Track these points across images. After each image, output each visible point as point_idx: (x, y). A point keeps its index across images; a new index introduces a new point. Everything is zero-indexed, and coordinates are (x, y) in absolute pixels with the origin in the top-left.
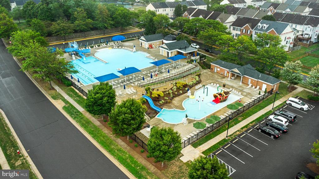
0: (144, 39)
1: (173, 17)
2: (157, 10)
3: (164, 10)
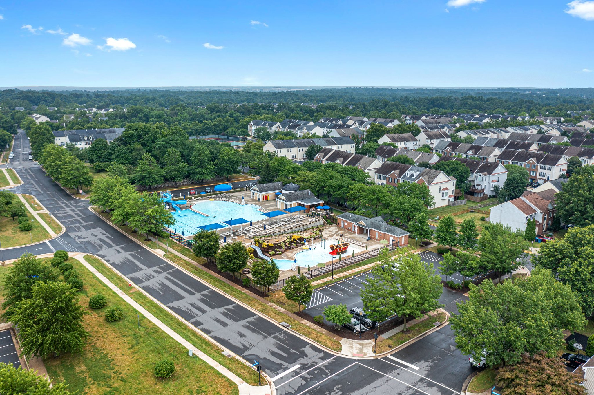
0: (256, 188)
1: (302, 160)
2: (279, 150)
3: (289, 151)
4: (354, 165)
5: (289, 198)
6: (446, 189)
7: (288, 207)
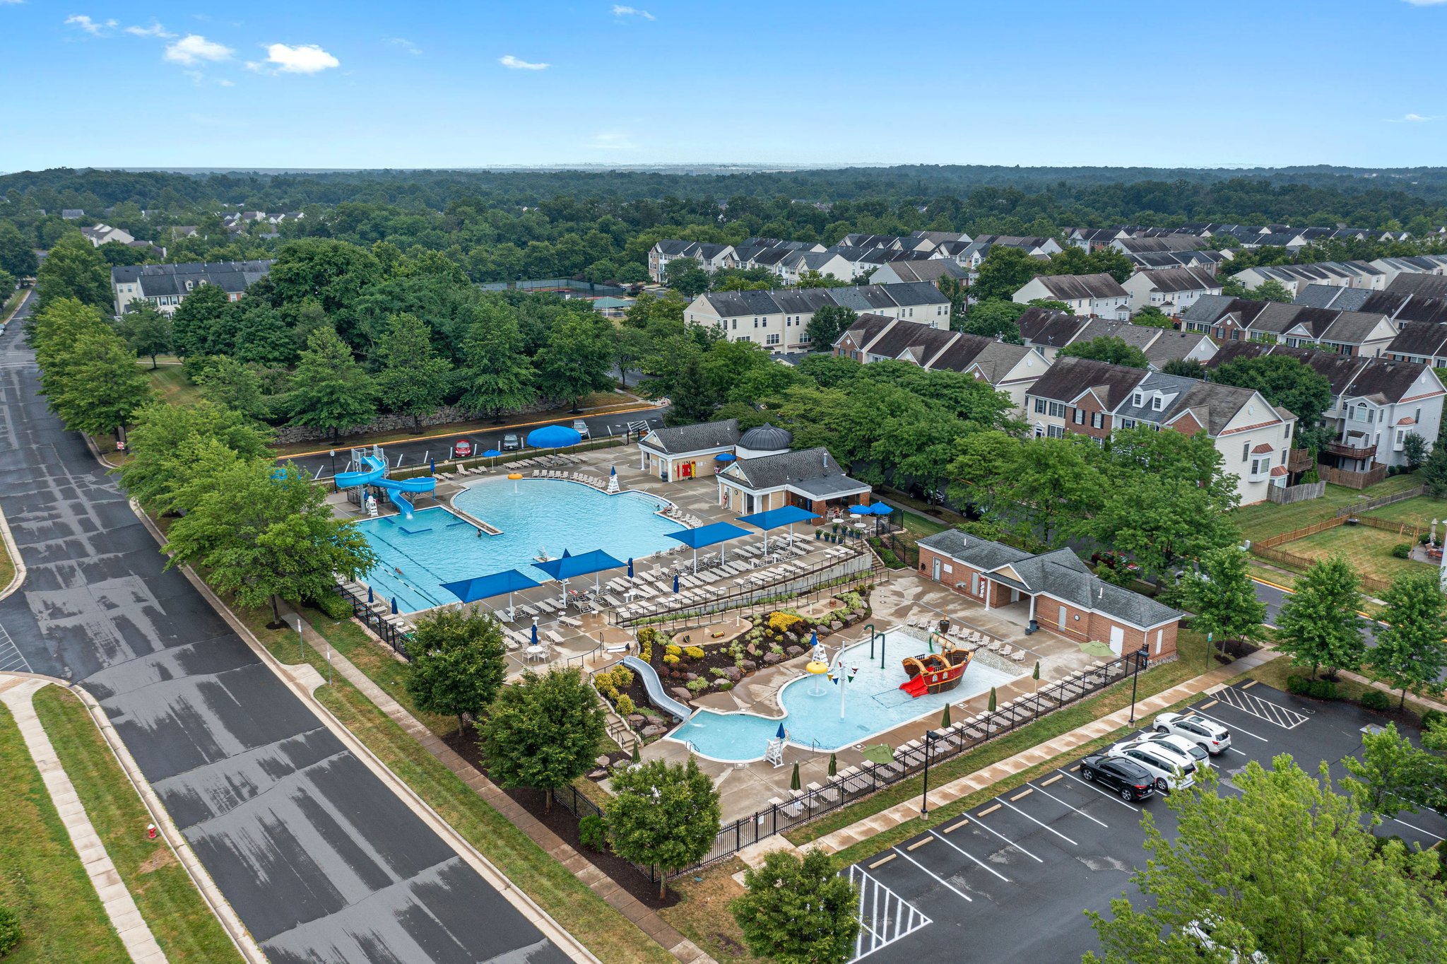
4: (960, 367)
5: (761, 476)
6: (1265, 448)
7: (757, 509)
